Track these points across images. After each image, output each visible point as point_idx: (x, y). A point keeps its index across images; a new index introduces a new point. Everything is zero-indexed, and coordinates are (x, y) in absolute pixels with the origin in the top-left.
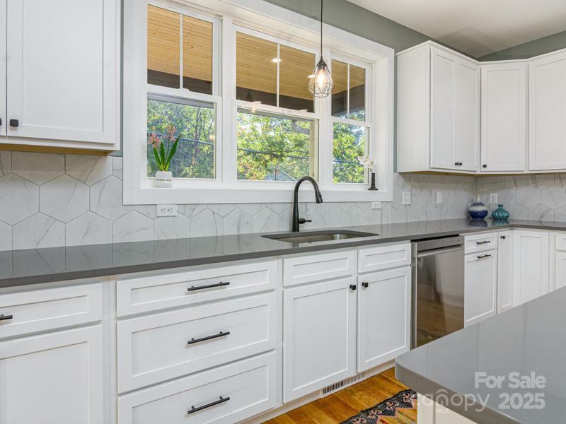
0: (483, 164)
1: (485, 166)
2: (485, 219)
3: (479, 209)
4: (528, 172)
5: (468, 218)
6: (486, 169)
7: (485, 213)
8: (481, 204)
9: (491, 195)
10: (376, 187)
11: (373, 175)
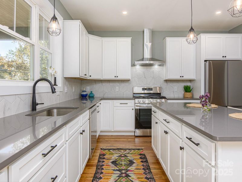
0: (90, 75)
1: (90, 76)
2: (87, 97)
3: (85, 93)
4: (102, 79)
5: (80, 97)
6: (91, 77)
7: (87, 95)
8: (85, 91)
9: (87, 87)
10: (57, 84)
11: (55, 78)
